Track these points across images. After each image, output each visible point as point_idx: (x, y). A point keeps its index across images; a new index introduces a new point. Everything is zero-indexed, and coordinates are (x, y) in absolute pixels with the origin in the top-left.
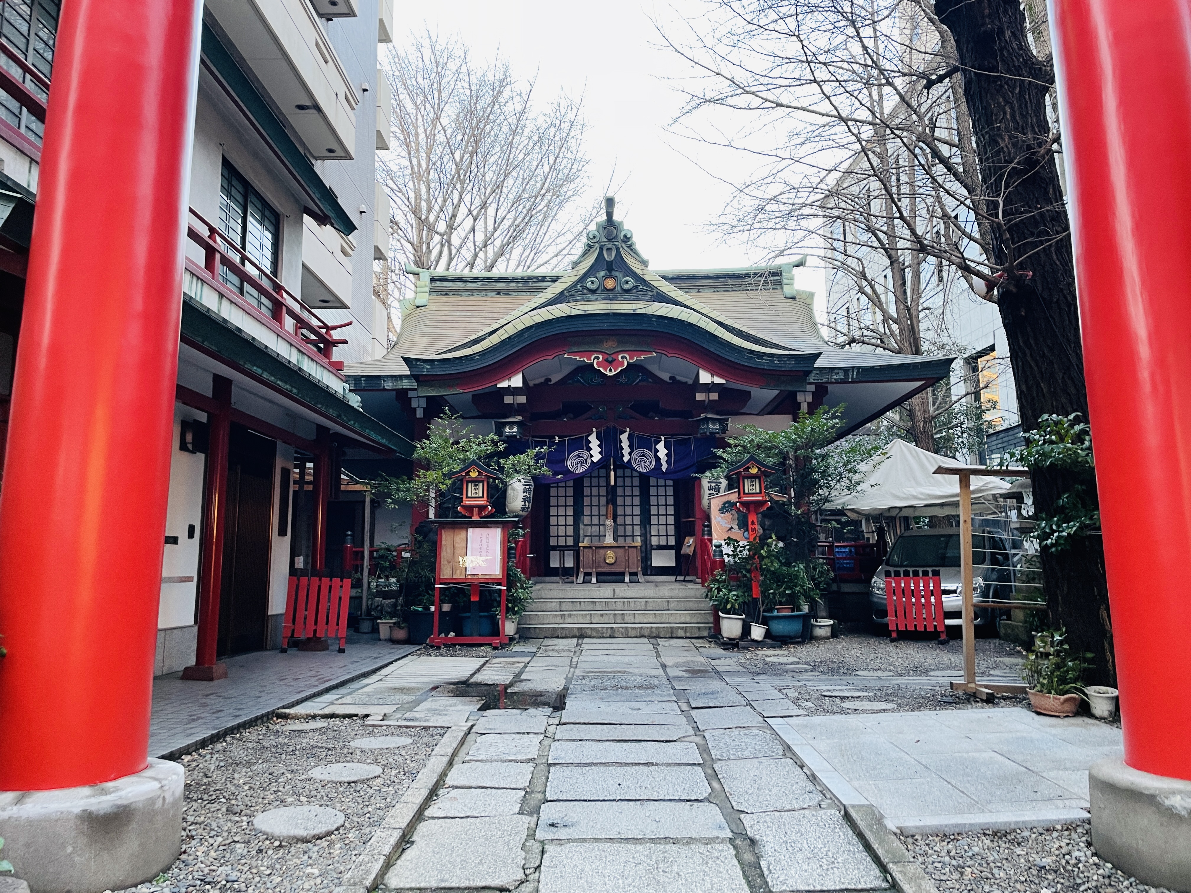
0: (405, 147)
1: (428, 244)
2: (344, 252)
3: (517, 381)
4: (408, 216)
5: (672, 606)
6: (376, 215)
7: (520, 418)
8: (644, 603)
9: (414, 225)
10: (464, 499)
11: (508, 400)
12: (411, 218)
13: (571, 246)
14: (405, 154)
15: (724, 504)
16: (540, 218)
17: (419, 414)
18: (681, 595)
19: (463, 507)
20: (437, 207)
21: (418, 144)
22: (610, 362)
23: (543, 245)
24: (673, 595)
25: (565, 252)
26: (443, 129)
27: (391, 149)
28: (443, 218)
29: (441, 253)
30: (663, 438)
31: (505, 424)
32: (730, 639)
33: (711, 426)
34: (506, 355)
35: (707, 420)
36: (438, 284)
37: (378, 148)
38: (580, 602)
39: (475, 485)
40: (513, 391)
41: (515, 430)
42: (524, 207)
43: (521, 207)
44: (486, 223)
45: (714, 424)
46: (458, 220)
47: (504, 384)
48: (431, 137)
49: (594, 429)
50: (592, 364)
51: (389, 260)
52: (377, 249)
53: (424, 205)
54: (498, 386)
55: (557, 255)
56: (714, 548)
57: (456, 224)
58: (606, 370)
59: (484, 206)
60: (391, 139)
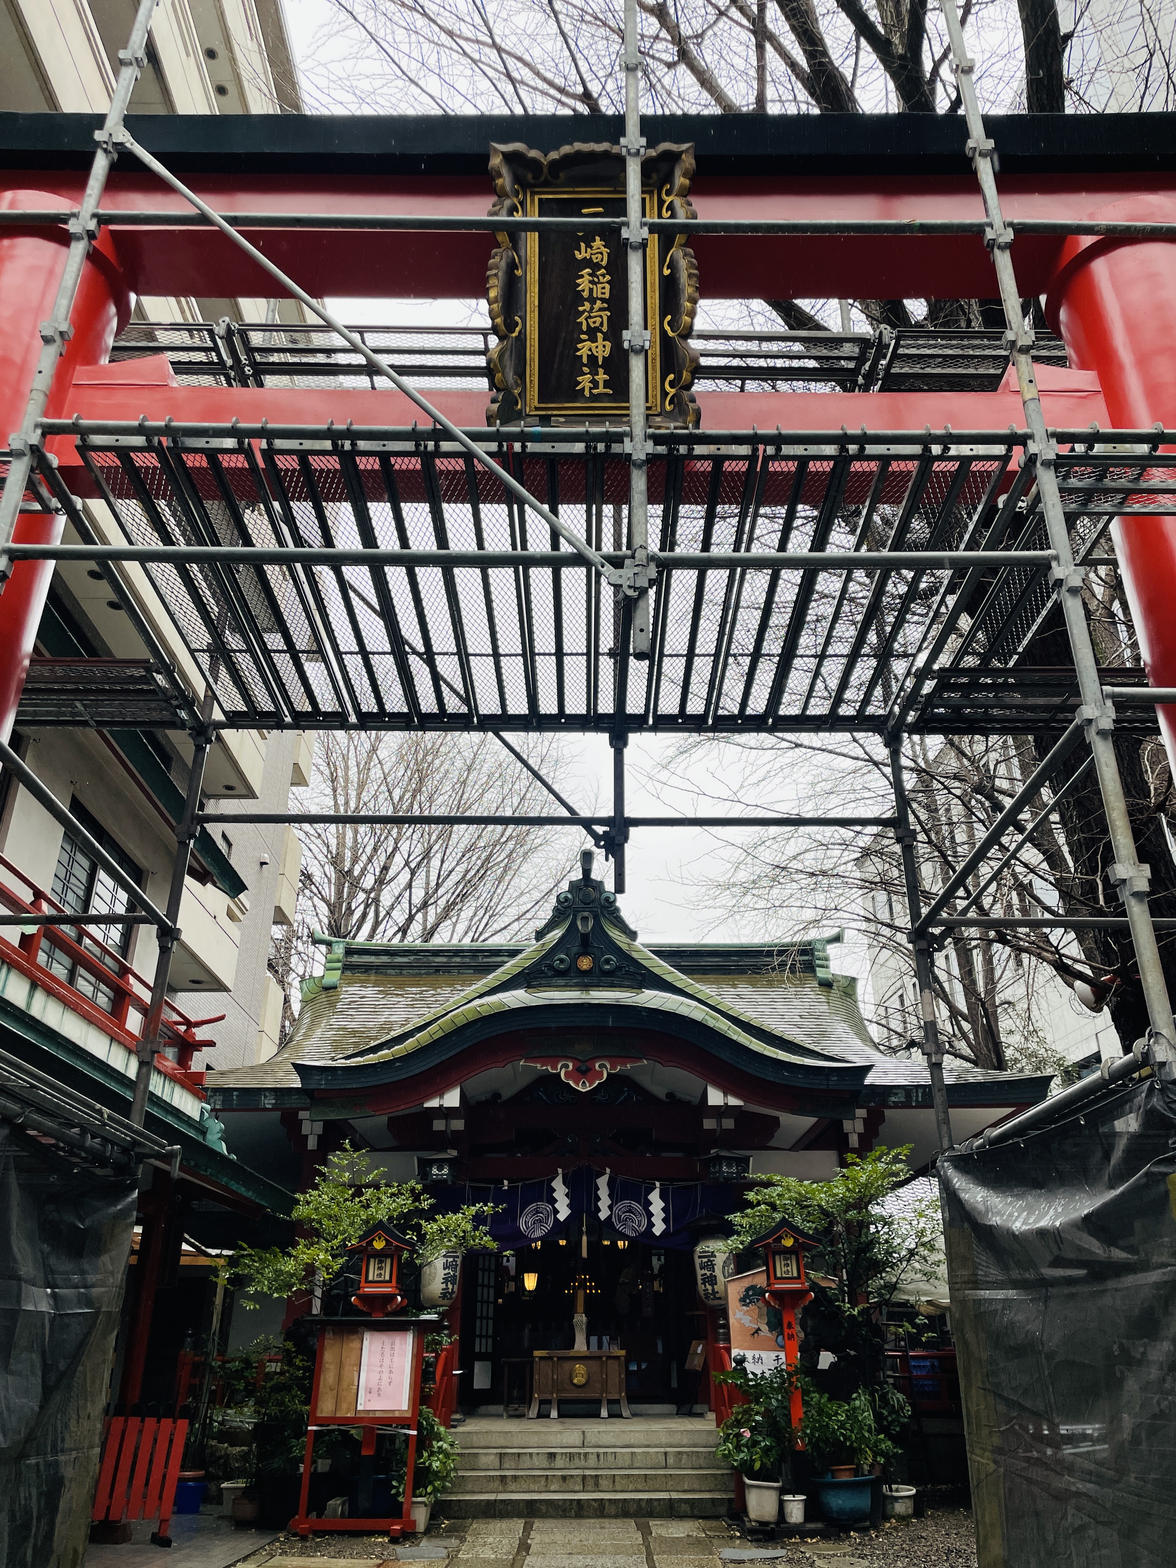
0: (329, 783)
1: (349, 904)
2: (231, 915)
3: (452, 1099)
4: (327, 867)
5: (671, 1461)
6: (281, 867)
7: (455, 1153)
8: (628, 1457)
9: (333, 881)
10: (362, 1284)
11: (439, 1125)
12: (330, 870)
13: (537, 907)
14: (329, 791)
15: (747, 1290)
16: (499, 872)
17: (312, 1144)
18: (685, 1441)
19: (359, 1297)
20: (364, 858)
21: (347, 780)
22: (583, 1072)
23: (499, 907)
24: (673, 1441)
25: (528, 916)
26: (380, 762)
27: (311, 786)
28: (372, 871)
29: (364, 915)
30: (658, 1184)
31: (431, 1163)
32: (761, 1523)
33: (725, 1169)
34: (439, 1061)
35: (719, 1159)
36: (355, 959)
37: (292, 784)
38: (531, 1454)
39: (380, 1262)
40: (446, 1113)
41: (446, 1171)
42: (479, 858)
43: (474, 858)
44: (428, 876)
45: (729, 1166)
46: (391, 873)
47: (434, 1103)
48: (365, 770)
49: (560, 1171)
50: (559, 1074)
51: (296, 924)
52: (278, 910)
53: (348, 854)
54: (426, 1105)
55: (518, 919)
56: (734, 1365)
57: (388, 878)
58: (577, 1084)
59: (427, 855)
60: (312, 773)
